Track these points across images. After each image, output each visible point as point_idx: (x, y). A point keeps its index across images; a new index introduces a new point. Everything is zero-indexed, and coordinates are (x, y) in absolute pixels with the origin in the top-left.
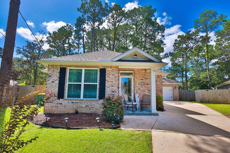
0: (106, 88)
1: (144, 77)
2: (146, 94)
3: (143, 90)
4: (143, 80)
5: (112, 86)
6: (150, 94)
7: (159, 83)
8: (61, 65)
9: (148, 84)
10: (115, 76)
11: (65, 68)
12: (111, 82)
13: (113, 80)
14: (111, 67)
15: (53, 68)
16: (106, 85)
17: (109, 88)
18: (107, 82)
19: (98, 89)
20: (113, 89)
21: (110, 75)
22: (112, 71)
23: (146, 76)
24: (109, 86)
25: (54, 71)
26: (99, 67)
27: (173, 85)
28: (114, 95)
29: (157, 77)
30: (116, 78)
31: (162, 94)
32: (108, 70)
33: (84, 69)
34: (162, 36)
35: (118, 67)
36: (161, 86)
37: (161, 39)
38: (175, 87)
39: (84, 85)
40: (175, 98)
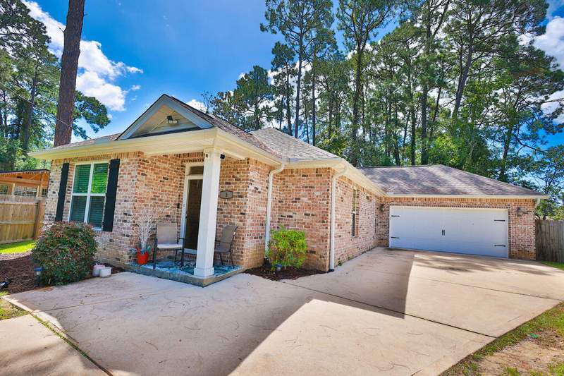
0: (116, 205)
1: (233, 177)
2: (234, 224)
3: (229, 213)
4: (230, 184)
5: (125, 201)
6: (244, 224)
8: (65, 159)
9: (241, 197)
10: (132, 175)
11: (68, 165)
12: (124, 190)
13: (128, 187)
14: (128, 154)
15: (57, 165)
16: (117, 198)
17: (120, 204)
18: (119, 190)
19: (104, 212)
20: (125, 207)
21: (125, 174)
22: (129, 163)
23: (238, 173)
24: (121, 201)
25: (56, 171)
26: (110, 158)
27: (509, 203)
28: (125, 221)
29: (313, 176)
30: (133, 181)
31: (327, 228)
32: (124, 161)
33: (92, 163)
34: (535, 33)
35: (139, 152)
36: (325, 202)
37: (530, 44)
38: (519, 209)
39: (92, 197)
40: (515, 250)
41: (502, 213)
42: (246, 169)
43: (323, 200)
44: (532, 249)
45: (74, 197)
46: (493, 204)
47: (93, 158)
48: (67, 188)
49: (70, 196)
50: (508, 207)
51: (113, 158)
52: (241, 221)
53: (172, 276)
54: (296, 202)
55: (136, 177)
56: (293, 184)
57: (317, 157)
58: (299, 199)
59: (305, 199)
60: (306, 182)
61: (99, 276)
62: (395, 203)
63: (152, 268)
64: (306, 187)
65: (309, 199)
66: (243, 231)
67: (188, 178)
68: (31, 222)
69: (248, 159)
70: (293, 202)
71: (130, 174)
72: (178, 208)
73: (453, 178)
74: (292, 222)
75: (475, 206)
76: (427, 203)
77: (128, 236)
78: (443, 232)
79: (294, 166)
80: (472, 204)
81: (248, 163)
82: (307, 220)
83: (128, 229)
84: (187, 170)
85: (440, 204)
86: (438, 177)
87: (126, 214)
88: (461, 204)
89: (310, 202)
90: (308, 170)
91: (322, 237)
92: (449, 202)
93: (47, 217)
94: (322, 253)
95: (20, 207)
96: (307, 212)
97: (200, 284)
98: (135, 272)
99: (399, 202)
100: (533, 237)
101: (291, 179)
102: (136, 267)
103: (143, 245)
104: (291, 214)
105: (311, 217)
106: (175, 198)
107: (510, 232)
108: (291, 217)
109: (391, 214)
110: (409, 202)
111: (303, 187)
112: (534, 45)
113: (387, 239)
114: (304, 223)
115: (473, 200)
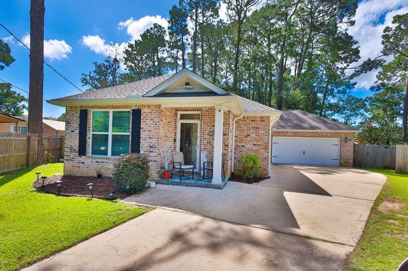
0: (141, 141)
5: (150, 138)
6: (228, 152)
7: (262, 132)
8: (81, 106)
9: (225, 135)
10: (155, 120)
11: (86, 111)
12: (148, 131)
13: (152, 128)
14: (149, 106)
15: (72, 111)
16: (141, 136)
17: (145, 140)
18: (143, 131)
20: (151, 143)
21: (147, 120)
22: (151, 113)
24: (145, 138)
25: (73, 115)
26: (131, 107)
27: (341, 135)
28: (152, 152)
29: (259, 121)
30: (156, 125)
31: (268, 153)
32: (145, 111)
33: (111, 111)
34: (349, 24)
35: (160, 105)
36: (267, 137)
37: (346, 30)
38: (346, 138)
39: (113, 135)
40: (343, 162)
41: (336, 141)
42: (228, 117)
43: (266, 136)
44: (351, 161)
45: (93, 135)
46: (332, 135)
47: (113, 107)
48: (88, 129)
49: (90, 134)
50: (340, 137)
51: (133, 108)
52: (225, 150)
53: (196, 184)
54: (247, 137)
55: (159, 122)
56: (245, 126)
57: (263, 110)
58: (249, 135)
59: (254, 135)
60: (253, 125)
61: (149, 187)
62: (276, 134)
63: (179, 181)
64: (254, 128)
65: (256, 135)
66: (227, 156)
67: (179, 122)
68: (24, 153)
69: (229, 111)
70: (245, 137)
71: (153, 120)
72: (175, 142)
73: (309, 119)
74: (244, 150)
75: (323, 136)
76: (296, 135)
77: (156, 161)
78: (304, 152)
79: (246, 115)
80: (321, 135)
81: (229, 114)
82: (254, 148)
83: (156, 157)
84: (179, 116)
85: (304, 135)
86: (300, 118)
87: (152, 147)
88: (315, 135)
89: (257, 137)
90: (255, 117)
91: (265, 158)
92: (308, 134)
93: (68, 150)
94: (265, 167)
96: (255, 143)
97: (218, 187)
99: (278, 134)
100: (352, 154)
101: (243, 122)
102: (165, 181)
103: (166, 168)
104: (244, 144)
105: (257, 146)
106: (173, 135)
107: (340, 152)
108: (244, 146)
109: (273, 142)
110: (285, 134)
111: (252, 128)
112: (348, 32)
114: (253, 150)
115: (323, 133)
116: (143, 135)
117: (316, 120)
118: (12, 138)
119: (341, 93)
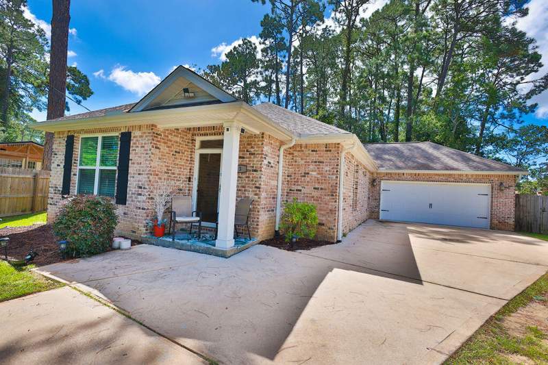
0: (129, 178)
1: (247, 151)
2: (248, 197)
3: (243, 187)
4: (244, 158)
5: (139, 174)
6: (259, 198)
7: (327, 168)
8: (69, 131)
9: (255, 171)
10: (146, 148)
11: (73, 136)
12: (138, 163)
13: (142, 160)
14: (140, 127)
15: (60, 138)
16: (129, 171)
17: (133, 177)
18: (132, 163)
19: (116, 185)
20: (140, 181)
21: (138, 147)
22: (142, 136)
23: (252, 147)
24: (134, 174)
25: (60, 143)
26: (120, 130)
27: (492, 178)
28: (140, 194)
29: (323, 151)
30: (147, 154)
31: (336, 202)
32: (136, 134)
33: (100, 136)
34: (518, 14)
35: (153, 125)
36: (334, 177)
37: (513, 25)
38: (501, 184)
39: (101, 171)
40: (496, 222)
41: (485, 188)
42: (260, 143)
43: (332, 174)
44: (512, 221)
45: (81, 170)
46: (478, 180)
47: (101, 131)
48: (73, 161)
49: (76, 170)
50: (491, 182)
51: (123, 131)
52: (256, 195)
53: (193, 248)
54: (304, 176)
55: (150, 150)
56: (302, 159)
57: (327, 133)
58: (308, 173)
59: (314, 173)
60: (315, 157)
61: (119, 248)
62: (386, 178)
63: (171, 240)
64: (316, 162)
65: (318, 174)
66: (259, 205)
67: (198, 152)
68: (29, 195)
69: (263, 134)
70: (302, 176)
71: (143, 147)
72: (189, 181)
74: (301, 196)
75: (462, 181)
76: (416, 178)
77: (143, 209)
78: (431, 205)
79: (304, 141)
80: (459, 179)
81: (263, 137)
82: (316, 194)
83: (144, 202)
84: (198, 144)
85: (429, 179)
87: (141, 188)
88: (447, 179)
89: (319, 176)
90: (318, 145)
91: (331, 210)
92: (437, 177)
93: (52, 190)
94: (331, 225)
95: (17, 180)
96: (316, 186)
97: (223, 255)
98: (154, 244)
99: (390, 177)
100: (513, 210)
101: (300, 154)
102: (154, 239)
103: (160, 218)
104: (299, 188)
105: (320, 191)
106: (187, 172)
107: (492, 206)
108: (300, 191)
109: (382, 189)
110: (399, 177)
111: (312, 162)
113: (378, 212)
114: (313, 197)
115: (460, 175)
116: (132, 169)
117: (452, 156)
118: (5, 175)
119: (506, 118)
